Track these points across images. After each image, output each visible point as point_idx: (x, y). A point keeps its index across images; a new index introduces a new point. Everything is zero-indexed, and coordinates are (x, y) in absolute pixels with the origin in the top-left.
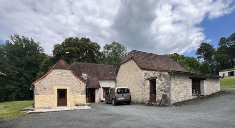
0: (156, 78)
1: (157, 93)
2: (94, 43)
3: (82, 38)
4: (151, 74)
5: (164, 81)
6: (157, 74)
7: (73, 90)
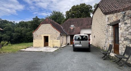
0: (119, 21)
1: (120, 42)
2: (88, 5)
3: (81, 4)
4: (113, 18)
5: (129, 25)
6: (120, 15)
7: (52, 37)
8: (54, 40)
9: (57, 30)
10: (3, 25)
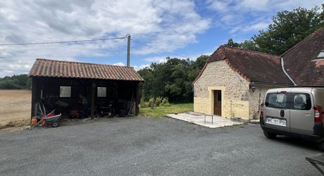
7: (229, 92)
8: (234, 102)
9: (240, 74)
10: (172, 67)
